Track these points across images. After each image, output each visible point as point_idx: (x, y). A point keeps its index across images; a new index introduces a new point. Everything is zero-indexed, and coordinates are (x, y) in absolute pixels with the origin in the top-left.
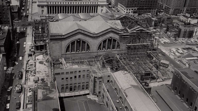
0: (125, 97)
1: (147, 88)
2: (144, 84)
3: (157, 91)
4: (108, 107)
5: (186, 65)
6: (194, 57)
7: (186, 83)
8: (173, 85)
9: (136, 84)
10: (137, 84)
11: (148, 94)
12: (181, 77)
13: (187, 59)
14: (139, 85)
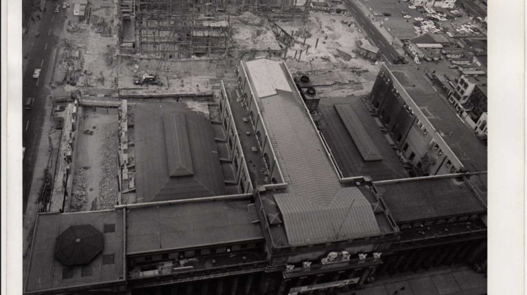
0: (259, 113)
1: (309, 100)
2: (305, 90)
3: (336, 106)
4: (231, 148)
5: (413, 59)
6: (435, 42)
7: (398, 94)
8: (373, 97)
9: (288, 89)
10: (292, 89)
11: (308, 111)
12: (391, 83)
13: (420, 45)
14: (295, 92)
